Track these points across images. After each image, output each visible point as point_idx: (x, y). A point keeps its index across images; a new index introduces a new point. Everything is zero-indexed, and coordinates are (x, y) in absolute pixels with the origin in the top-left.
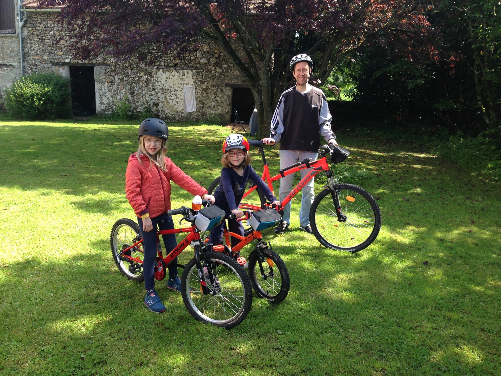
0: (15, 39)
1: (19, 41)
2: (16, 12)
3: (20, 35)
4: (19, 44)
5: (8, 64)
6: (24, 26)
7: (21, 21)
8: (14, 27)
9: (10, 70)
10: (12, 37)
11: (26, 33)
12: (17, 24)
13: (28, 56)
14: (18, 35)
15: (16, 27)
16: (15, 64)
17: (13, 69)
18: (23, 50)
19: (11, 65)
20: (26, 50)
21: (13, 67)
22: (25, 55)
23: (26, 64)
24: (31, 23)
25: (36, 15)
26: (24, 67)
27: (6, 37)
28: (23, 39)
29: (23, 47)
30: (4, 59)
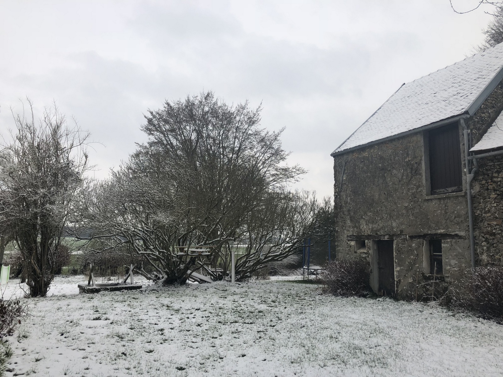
0: (460, 199)
1: (467, 201)
2: (463, 163)
3: (468, 192)
4: (467, 205)
5: (453, 234)
6: (474, 179)
7: (470, 173)
8: (460, 183)
9: (456, 242)
10: (457, 197)
11: (477, 188)
12: (464, 177)
13: (481, 221)
14: (466, 193)
15: (464, 182)
16: (462, 234)
17: (460, 240)
18: (473, 213)
19: (457, 235)
20: (478, 212)
21: (460, 237)
22: (476, 220)
23: (477, 233)
24: (484, 174)
25: (492, 161)
26: (474, 237)
27: (449, 198)
28: (473, 198)
29: (473, 209)
30: (447, 227)
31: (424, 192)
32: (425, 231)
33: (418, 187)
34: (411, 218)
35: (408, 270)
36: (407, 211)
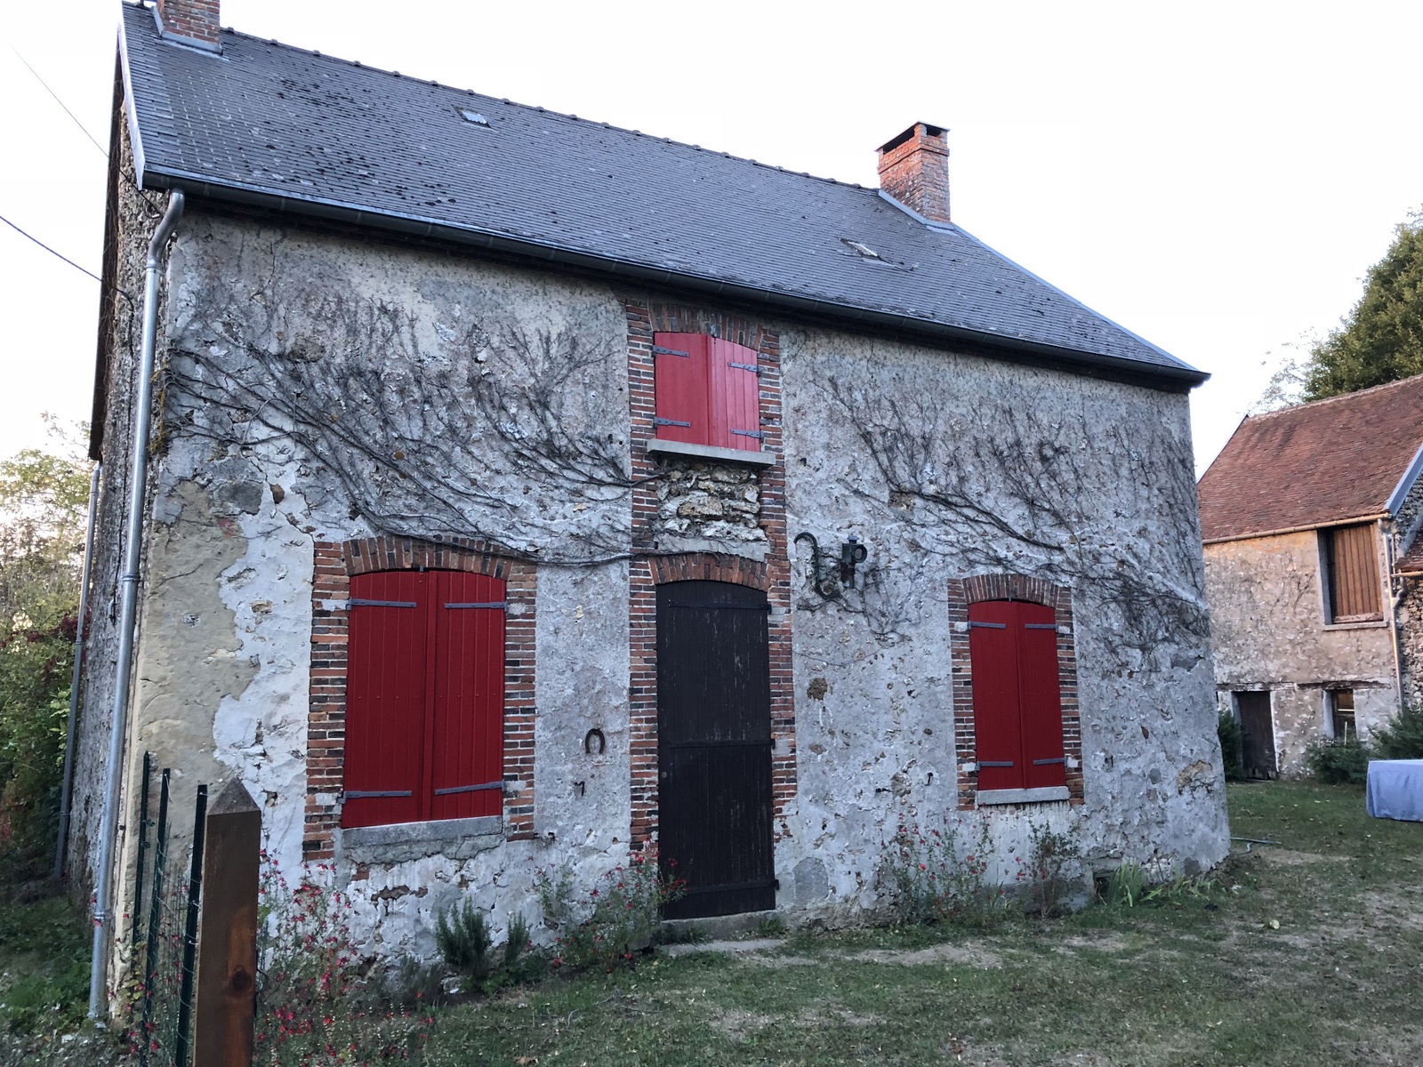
0: (1381, 632)
1: (1390, 636)
2: (1382, 580)
3: (1392, 622)
4: (1391, 640)
5: (1371, 681)
6: (1400, 605)
7: (1394, 595)
8: (1379, 609)
9: (1375, 693)
10: (1376, 628)
11: (1405, 616)
12: (1384, 601)
13: (1413, 663)
14: (1388, 623)
15: (1384, 607)
16: (1384, 680)
17: (1381, 690)
18: (1400, 652)
19: (1376, 683)
20: (1408, 650)
21: (1382, 686)
22: (1405, 662)
23: (1407, 679)
24: (1414, 598)
26: (1403, 686)
27: (1362, 629)
28: (1399, 630)
29: (1401, 646)
30: (1360, 671)
31: (1322, 619)
32: (1326, 677)
33: (1312, 610)
34: (1300, 656)
35: (1300, 736)
36: (1294, 647)
